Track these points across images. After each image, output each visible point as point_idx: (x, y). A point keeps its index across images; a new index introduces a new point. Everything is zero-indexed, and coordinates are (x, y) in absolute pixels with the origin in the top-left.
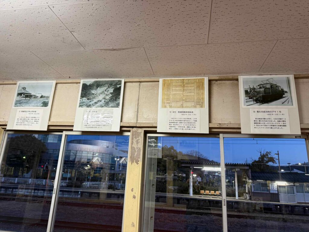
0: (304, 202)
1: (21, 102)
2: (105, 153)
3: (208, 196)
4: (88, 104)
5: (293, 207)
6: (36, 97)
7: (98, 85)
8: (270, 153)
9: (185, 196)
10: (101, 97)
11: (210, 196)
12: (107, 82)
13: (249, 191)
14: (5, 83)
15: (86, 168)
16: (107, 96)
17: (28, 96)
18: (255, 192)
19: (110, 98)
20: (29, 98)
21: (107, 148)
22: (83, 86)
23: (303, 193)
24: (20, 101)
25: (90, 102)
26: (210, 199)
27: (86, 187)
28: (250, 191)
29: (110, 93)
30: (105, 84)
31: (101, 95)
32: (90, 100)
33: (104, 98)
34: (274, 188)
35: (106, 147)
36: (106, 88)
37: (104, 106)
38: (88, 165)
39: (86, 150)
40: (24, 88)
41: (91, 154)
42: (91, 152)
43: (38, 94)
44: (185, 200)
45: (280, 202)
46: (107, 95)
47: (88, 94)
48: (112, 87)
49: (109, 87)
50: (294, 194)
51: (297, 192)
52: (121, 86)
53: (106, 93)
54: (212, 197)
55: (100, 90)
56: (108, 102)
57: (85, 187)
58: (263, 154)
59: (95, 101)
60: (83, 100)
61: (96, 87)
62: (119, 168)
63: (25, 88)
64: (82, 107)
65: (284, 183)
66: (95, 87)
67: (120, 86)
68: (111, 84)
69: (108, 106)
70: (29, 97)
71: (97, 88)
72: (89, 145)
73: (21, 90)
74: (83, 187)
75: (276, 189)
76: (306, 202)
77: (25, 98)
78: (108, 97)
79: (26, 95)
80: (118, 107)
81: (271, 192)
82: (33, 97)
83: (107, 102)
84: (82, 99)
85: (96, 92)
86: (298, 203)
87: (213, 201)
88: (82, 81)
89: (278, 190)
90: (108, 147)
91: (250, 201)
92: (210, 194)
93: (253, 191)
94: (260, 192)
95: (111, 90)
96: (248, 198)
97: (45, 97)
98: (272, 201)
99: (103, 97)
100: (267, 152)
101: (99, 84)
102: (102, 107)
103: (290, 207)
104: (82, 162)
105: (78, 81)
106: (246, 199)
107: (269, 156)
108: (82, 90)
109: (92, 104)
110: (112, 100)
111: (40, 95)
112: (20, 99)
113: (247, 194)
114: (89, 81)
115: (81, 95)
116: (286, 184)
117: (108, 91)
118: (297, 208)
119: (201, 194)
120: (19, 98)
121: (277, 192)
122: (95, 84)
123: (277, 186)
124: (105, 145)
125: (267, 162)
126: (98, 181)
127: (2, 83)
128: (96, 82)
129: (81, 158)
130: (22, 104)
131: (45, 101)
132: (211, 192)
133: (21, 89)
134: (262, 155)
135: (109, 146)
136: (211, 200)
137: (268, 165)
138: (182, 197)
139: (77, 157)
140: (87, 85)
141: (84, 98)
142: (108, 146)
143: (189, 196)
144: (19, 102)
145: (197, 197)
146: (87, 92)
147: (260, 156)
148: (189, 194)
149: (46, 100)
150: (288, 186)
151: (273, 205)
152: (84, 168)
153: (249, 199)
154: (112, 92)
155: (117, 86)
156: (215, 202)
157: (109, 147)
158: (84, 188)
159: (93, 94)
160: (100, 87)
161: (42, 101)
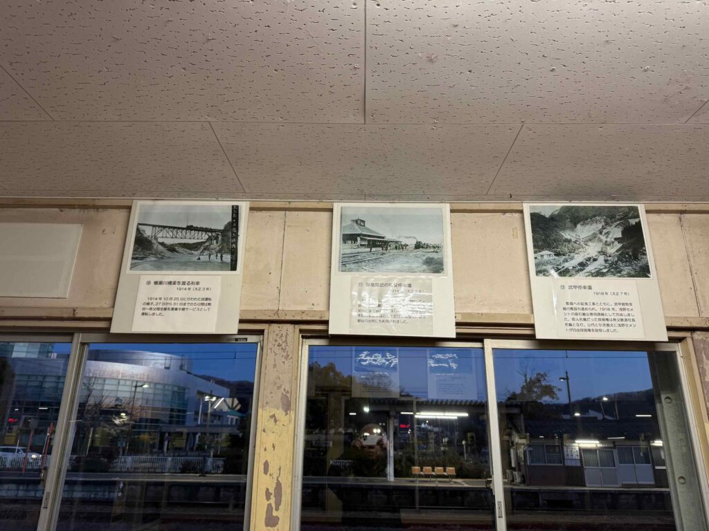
0: (635, 483)
1: (359, 257)
2: (161, 382)
3: (428, 479)
4: (560, 267)
5: (615, 495)
6: (400, 246)
7: (575, 218)
8: (544, 376)
9: (377, 481)
10: (592, 250)
11: (435, 479)
12: (598, 212)
13: (518, 464)
14: (293, 205)
15: (117, 422)
16: (608, 248)
17: (378, 243)
18: (534, 464)
19: (617, 251)
20: (380, 249)
21: (167, 371)
22: (532, 219)
23: (633, 463)
24: (354, 255)
25: (564, 261)
26: (437, 487)
27: (123, 470)
28: (522, 463)
29: (616, 239)
30: (595, 216)
31: (590, 243)
32: (564, 257)
33: (602, 253)
34: (574, 455)
35: (163, 367)
36: (600, 226)
37: (607, 272)
38: (123, 414)
39: (114, 376)
40: (361, 222)
41: (125, 385)
42: (126, 380)
43: (407, 238)
44: (379, 492)
45: (587, 485)
46: (607, 244)
47: (554, 240)
48: (616, 224)
49: (607, 224)
50: (614, 466)
51: (620, 463)
52: (640, 222)
53: (603, 238)
54: (440, 482)
55: (583, 231)
56: (616, 262)
57: (119, 470)
58: (530, 379)
59: (579, 258)
60: (542, 256)
61: (571, 222)
62: (196, 420)
63: (364, 222)
64: (544, 275)
65: (592, 444)
66: (568, 224)
67: (637, 220)
68: (611, 216)
69: (620, 272)
70: (379, 246)
71: (576, 227)
72: (122, 364)
73: (351, 227)
74: (115, 470)
75: (577, 458)
76: (640, 483)
77: (369, 249)
78: (612, 250)
79: (369, 241)
80: (648, 277)
81: (568, 463)
82: (393, 245)
83: (612, 263)
84: (541, 253)
85: (574, 236)
86: (624, 486)
87: (444, 490)
88: (527, 208)
89: (581, 460)
90: (167, 368)
91: (523, 487)
92: (433, 473)
93: (528, 464)
94: (544, 464)
95: (617, 232)
96: (518, 480)
97: (428, 246)
98: (570, 485)
99: (600, 250)
100: (539, 374)
101: (576, 214)
102: (603, 275)
103: (609, 496)
104: (104, 406)
105: (515, 206)
106: (513, 481)
107: (543, 383)
108: (532, 230)
109: (573, 267)
110: (625, 257)
111: (414, 242)
112: (354, 251)
113: (515, 470)
114: (549, 207)
115: (533, 242)
116: (596, 444)
117: (608, 233)
118: (623, 497)
119: (414, 476)
120: (349, 248)
121: (579, 464)
122: (568, 216)
123: (580, 449)
124: (162, 364)
125: (540, 396)
126: (146, 452)
127: (287, 206)
128: (568, 209)
129: (103, 397)
130: (364, 264)
131: (431, 256)
132: (436, 468)
133: (350, 223)
134: (528, 380)
135: (172, 366)
136: (440, 487)
137: (540, 403)
138: (372, 486)
139: (94, 393)
140: (544, 217)
141: (545, 252)
142: (167, 366)
143: (387, 481)
144: (352, 259)
145: (404, 482)
146: (548, 237)
147: (525, 384)
148: (385, 475)
149: (435, 256)
150: (601, 450)
151: (576, 493)
152: (112, 421)
153: (521, 483)
154: (620, 236)
155: (630, 220)
156: (448, 493)
157: (171, 369)
158: (117, 472)
159: (569, 241)
160: (582, 222)
161: (424, 258)
